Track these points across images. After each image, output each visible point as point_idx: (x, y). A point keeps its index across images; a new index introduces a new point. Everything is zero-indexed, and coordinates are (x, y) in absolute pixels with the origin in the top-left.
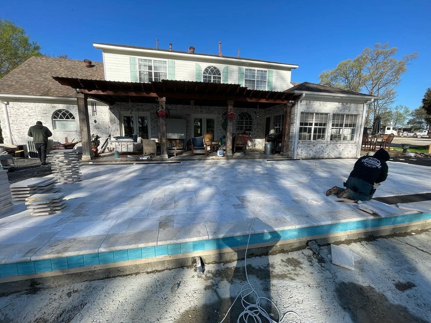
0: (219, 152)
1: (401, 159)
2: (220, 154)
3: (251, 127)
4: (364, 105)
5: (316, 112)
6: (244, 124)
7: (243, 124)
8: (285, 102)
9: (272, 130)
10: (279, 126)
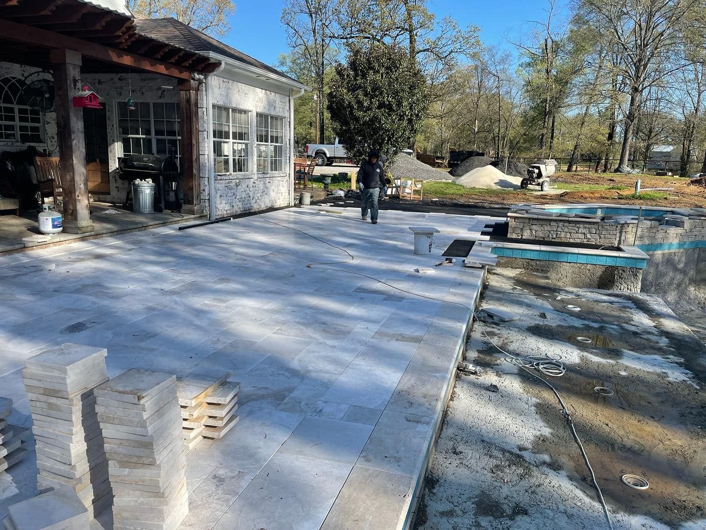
0: (50, 219)
1: (340, 203)
2: (54, 226)
3: (36, 129)
4: (289, 99)
5: (234, 106)
6: (17, 119)
7: (12, 119)
8: (185, 75)
9: (116, 144)
10: (147, 132)
